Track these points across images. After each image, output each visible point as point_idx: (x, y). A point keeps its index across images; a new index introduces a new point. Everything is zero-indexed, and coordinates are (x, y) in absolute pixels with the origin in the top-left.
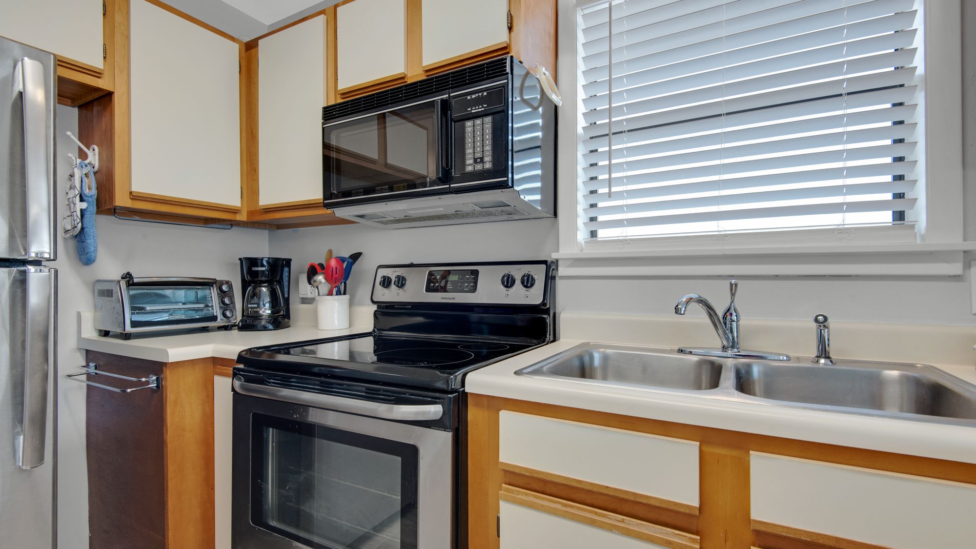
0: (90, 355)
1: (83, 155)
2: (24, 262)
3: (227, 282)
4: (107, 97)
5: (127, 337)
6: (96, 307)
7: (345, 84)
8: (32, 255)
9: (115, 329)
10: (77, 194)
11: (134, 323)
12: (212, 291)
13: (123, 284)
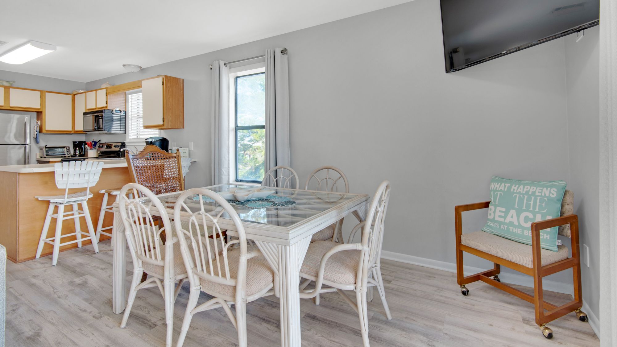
0: (39, 161)
1: (37, 123)
2: (26, 145)
3: (69, 147)
4: (41, 112)
5: (45, 158)
6: (40, 152)
7: (88, 108)
8: (27, 143)
9: (43, 156)
10: (35, 130)
11: (46, 155)
12: (65, 149)
13: (44, 148)
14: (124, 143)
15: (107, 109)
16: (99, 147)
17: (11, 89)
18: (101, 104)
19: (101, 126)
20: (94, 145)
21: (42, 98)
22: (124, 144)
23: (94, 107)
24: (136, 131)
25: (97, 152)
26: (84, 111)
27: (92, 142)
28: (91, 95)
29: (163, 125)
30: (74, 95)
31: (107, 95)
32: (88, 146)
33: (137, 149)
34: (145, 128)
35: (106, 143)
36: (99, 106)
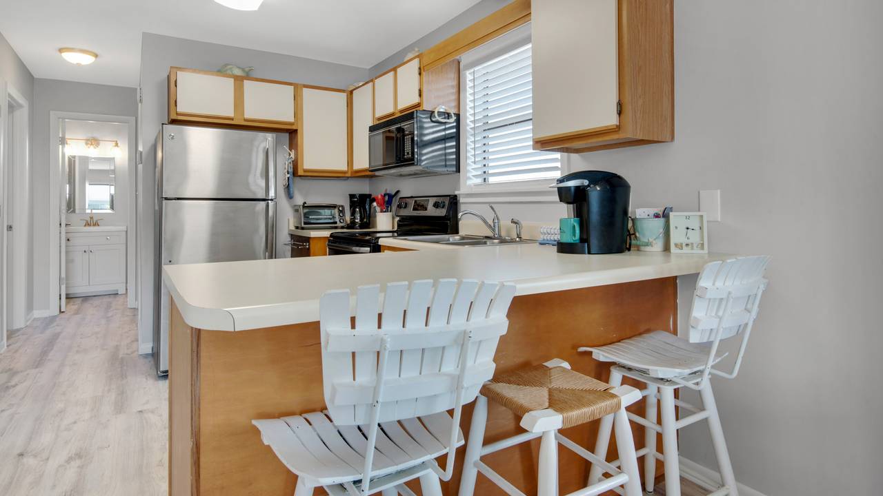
0: (292, 236)
1: (290, 155)
2: (268, 200)
3: (342, 206)
4: (295, 131)
5: (303, 228)
6: (294, 217)
7: (378, 115)
8: (270, 198)
9: (299, 226)
10: (286, 170)
11: (305, 223)
12: (336, 210)
13: (301, 207)
14: (456, 196)
15: (421, 108)
16: (399, 206)
17: (246, 82)
18: (408, 99)
19: (408, 153)
20: (388, 202)
21: (297, 98)
22: (456, 199)
23: (390, 110)
24: (480, 166)
25: (393, 218)
26: (371, 124)
27: (385, 195)
28: (385, 82)
29: (618, 128)
30: (351, 92)
31: (420, 74)
32: (378, 203)
33: (495, 213)
34: (539, 144)
35: (412, 197)
36: (401, 106)
